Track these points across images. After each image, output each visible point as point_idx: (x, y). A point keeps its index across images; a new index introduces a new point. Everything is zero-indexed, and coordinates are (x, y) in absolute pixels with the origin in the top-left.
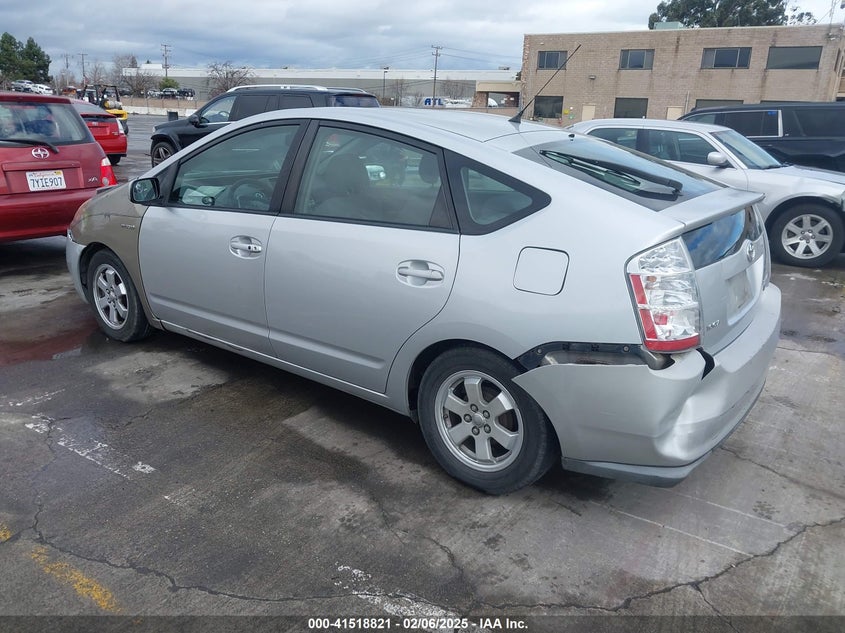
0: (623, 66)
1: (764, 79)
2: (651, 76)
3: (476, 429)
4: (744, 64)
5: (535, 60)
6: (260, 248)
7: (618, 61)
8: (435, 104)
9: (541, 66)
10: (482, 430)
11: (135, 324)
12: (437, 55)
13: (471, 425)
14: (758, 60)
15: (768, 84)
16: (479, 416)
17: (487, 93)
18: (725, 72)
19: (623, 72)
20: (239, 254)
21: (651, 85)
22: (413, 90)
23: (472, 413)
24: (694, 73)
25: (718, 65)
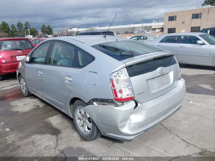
2: (201, 20)
6: (42, 73)
7: (191, 17)
8: (143, 32)
9: (169, 20)
10: (85, 123)
11: (27, 92)
13: (83, 121)
17: (155, 29)
19: (193, 20)
20: (39, 75)
21: (201, 23)
22: (137, 29)
23: (82, 118)
24: (214, 18)
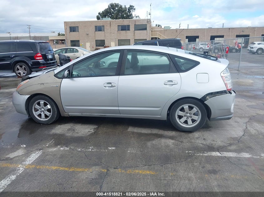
0: (96, 30)
1: (134, 33)
2: (104, 33)
3: (188, 118)
4: (129, 30)
5: (68, 29)
6: (115, 85)
7: (94, 29)
9: (71, 31)
10: (189, 118)
11: (55, 117)
12: (29, 28)
13: (186, 117)
14: (132, 28)
15: (135, 35)
16: (188, 115)
17: (53, 40)
18: (124, 32)
19: (96, 32)
20: (107, 88)
21: (105, 36)
23: (186, 114)
24: (116, 32)
25: (122, 30)
